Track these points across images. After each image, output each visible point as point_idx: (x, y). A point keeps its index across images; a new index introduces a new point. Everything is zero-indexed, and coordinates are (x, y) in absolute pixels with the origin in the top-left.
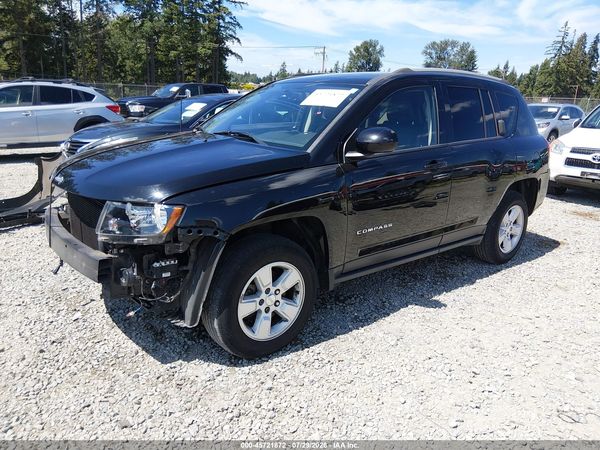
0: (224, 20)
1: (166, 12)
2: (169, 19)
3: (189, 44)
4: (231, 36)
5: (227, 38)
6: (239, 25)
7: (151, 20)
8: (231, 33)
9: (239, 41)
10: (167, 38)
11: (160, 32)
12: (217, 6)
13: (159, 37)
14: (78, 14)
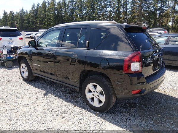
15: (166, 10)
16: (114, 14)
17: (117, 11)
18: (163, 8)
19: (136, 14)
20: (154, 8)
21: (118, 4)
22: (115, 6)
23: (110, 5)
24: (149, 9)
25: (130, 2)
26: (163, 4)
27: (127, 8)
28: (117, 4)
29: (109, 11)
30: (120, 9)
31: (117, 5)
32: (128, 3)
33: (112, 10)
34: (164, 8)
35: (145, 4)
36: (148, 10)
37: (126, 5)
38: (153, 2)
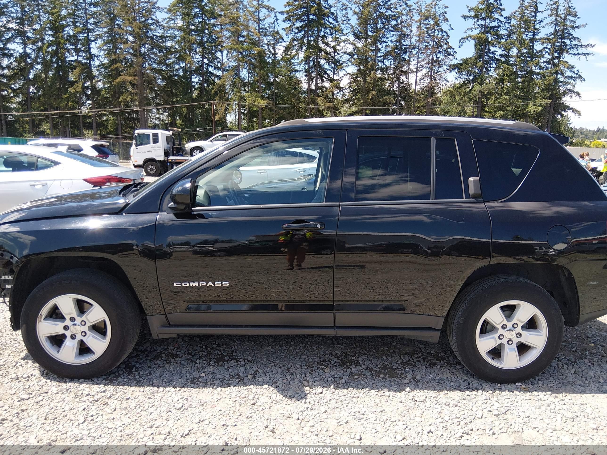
0: (562, 74)
1: (498, 75)
2: (500, 81)
3: (519, 103)
4: (570, 90)
5: (565, 94)
6: (580, 77)
7: (481, 84)
8: (569, 87)
9: (578, 94)
10: (496, 99)
11: (489, 94)
12: (556, 61)
13: (487, 99)
14: (413, 87)
15: (218, 77)
16: (39, 67)
17: (54, 60)
18: (207, 69)
19: (129, 78)
20: (183, 65)
21: (53, 36)
22: (42, 40)
23: (21, 34)
24: (167, 65)
25: (98, 33)
26: (206, 58)
27: (90, 53)
28: (50, 32)
29: (17, 55)
30: (63, 54)
31: (51, 38)
32: (91, 36)
33: (28, 51)
34: (211, 69)
35: (152, 49)
36: (164, 68)
37: (88, 42)
38: (177, 47)
